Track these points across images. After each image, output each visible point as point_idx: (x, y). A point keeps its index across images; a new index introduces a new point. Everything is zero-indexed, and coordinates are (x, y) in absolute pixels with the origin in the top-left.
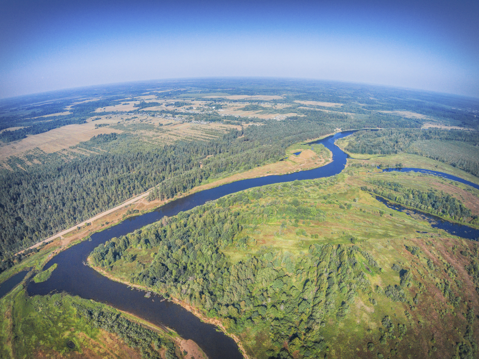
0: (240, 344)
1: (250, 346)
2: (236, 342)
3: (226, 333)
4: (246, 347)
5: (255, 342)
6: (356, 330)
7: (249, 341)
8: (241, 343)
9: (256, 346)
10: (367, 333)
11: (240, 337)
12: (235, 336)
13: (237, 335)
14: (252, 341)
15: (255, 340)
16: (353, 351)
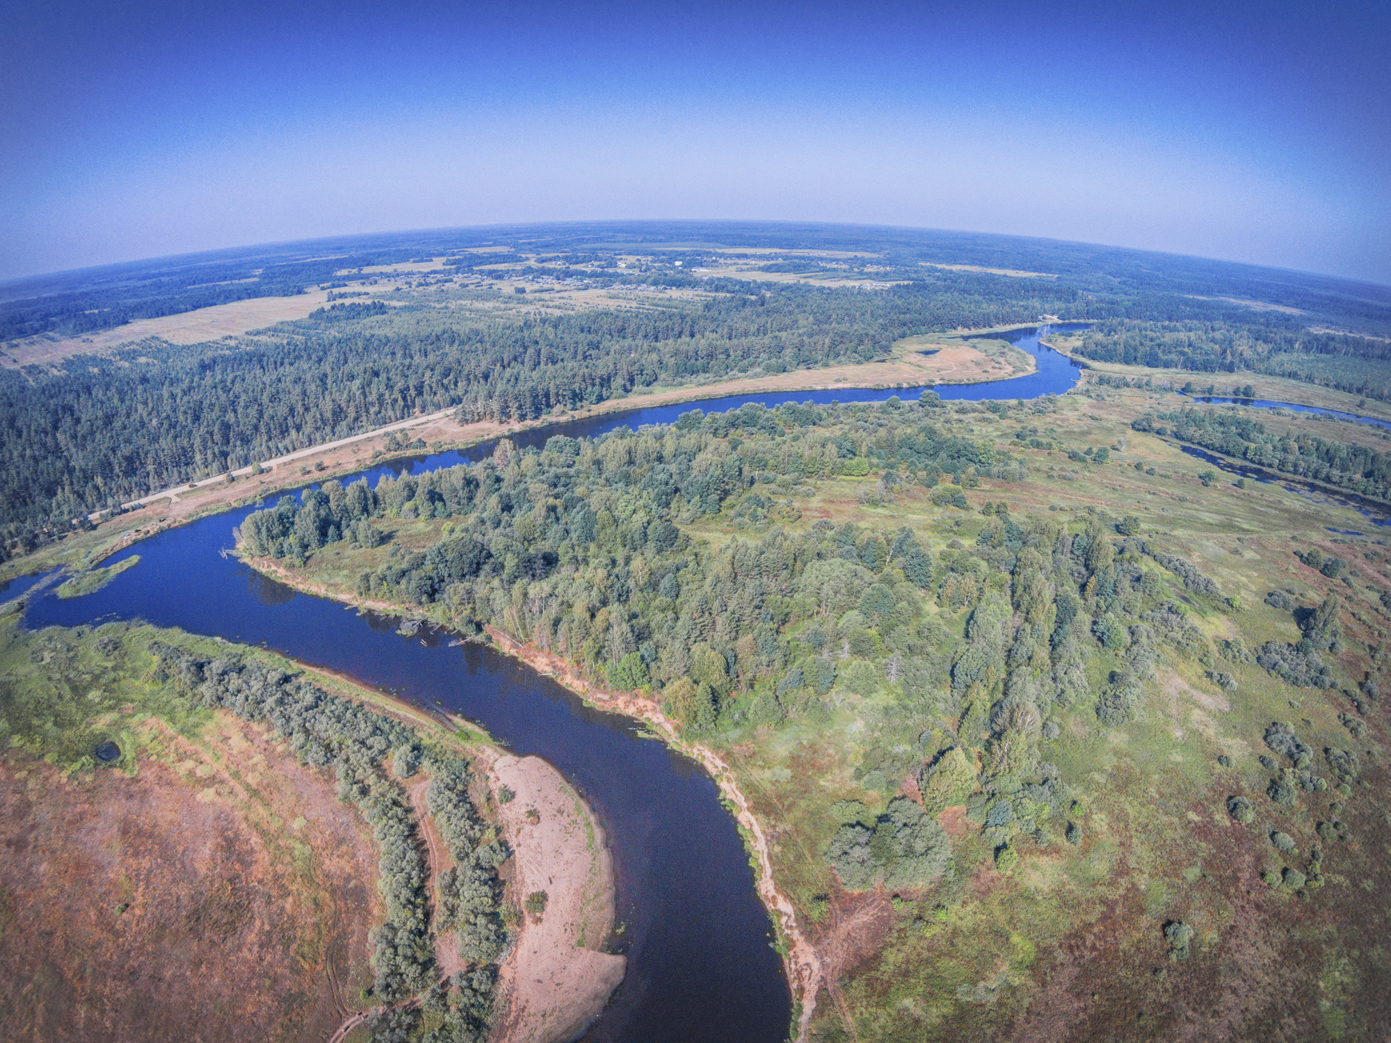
0: (729, 780)
1: (768, 786)
2: (713, 771)
3: (675, 742)
4: (750, 788)
5: (788, 773)
6: (1177, 757)
7: (763, 768)
8: (732, 775)
9: (789, 787)
10: (1219, 768)
11: (728, 756)
12: (708, 754)
13: (716, 748)
14: (777, 769)
15: (788, 767)
16: (1176, 820)
